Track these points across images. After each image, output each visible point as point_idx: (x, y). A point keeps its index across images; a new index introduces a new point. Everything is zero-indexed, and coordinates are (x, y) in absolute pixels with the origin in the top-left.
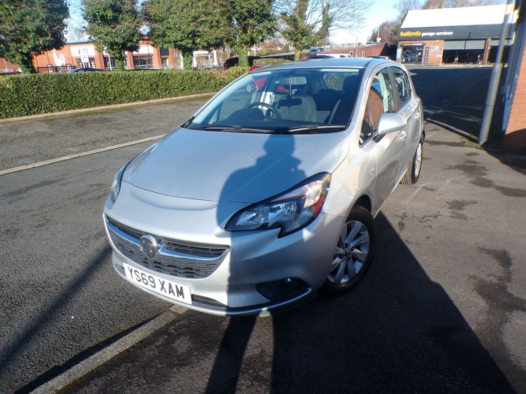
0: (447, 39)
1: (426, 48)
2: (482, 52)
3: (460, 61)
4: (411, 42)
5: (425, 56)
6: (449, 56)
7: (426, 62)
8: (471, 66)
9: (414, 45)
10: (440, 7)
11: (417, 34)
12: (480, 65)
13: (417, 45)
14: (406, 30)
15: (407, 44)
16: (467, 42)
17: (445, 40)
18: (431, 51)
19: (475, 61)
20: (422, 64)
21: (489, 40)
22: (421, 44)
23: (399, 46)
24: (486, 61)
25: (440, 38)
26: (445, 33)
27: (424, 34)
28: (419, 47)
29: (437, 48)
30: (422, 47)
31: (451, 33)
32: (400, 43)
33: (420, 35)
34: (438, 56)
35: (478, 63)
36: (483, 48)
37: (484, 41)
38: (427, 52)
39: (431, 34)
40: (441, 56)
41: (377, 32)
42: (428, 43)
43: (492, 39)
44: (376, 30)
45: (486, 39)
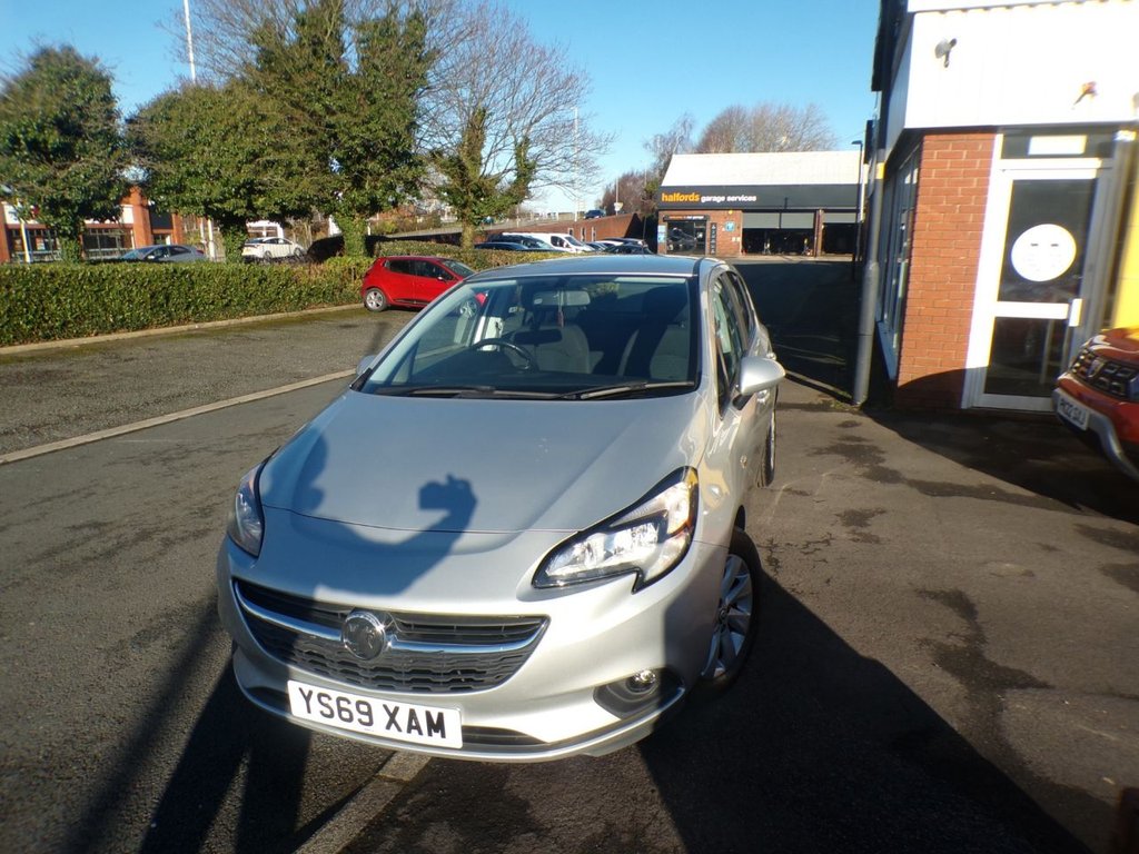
0: (747, 209)
2: (810, 233)
3: (774, 251)
4: (682, 212)
5: (711, 239)
6: (753, 239)
7: (713, 251)
8: (794, 259)
9: (689, 218)
10: (728, 151)
11: (693, 198)
12: (809, 258)
13: (694, 218)
14: (672, 190)
15: (675, 216)
16: (783, 214)
17: (744, 211)
18: (721, 230)
19: (800, 251)
20: (707, 255)
21: (821, 212)
22: (701, 218)
23: (660, 220)
24: (819, 251)
25: (735, 206)
26: (743, 198)
27: (705, 199)
28: (698, 221)
29: (731, 224)
30: (703, 222)
31: (754, 199)
32: (662, 214)
33: (697, 199)
34: (734, 239)
35: (805, 255)
36: (811, 227)
37: (812, 214)
38: (714, 232)
39: (719, 199)
40: (740, 239)
41: (614, 192)
42: (714, 216)
43: (826, 211)
44: (612, 188)
45: (815, 211)
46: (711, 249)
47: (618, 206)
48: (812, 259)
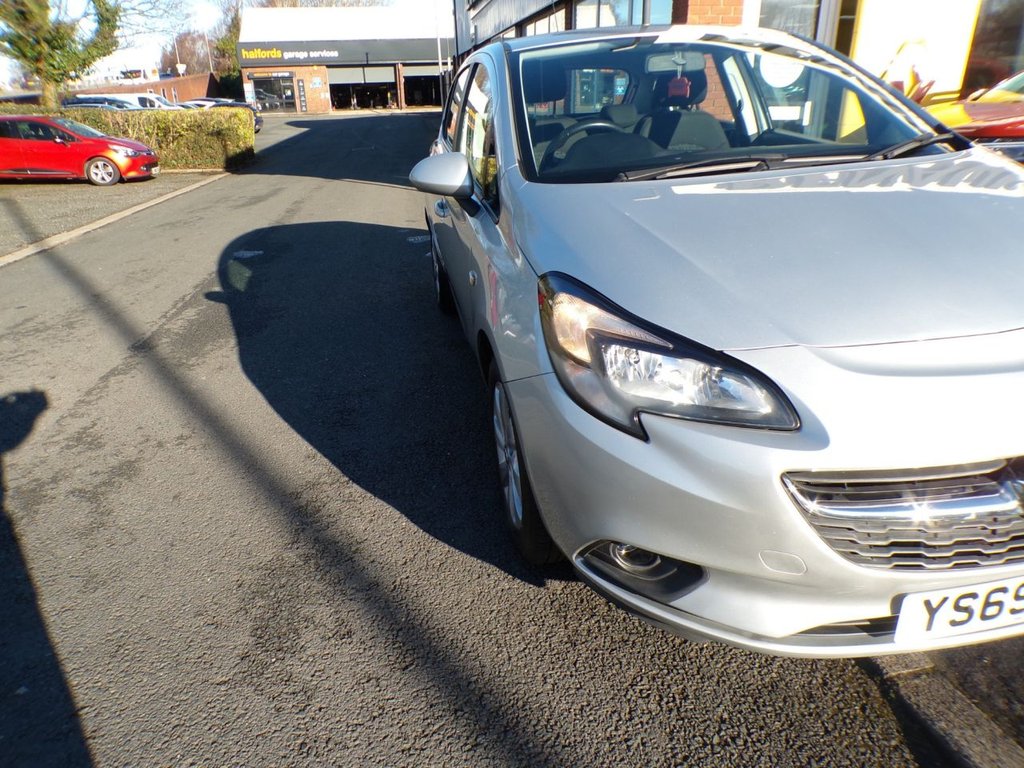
0: (332, 65)
1: (298, 81)
2: (393, 86)
3: (363, 104)
4: (267, 69)
5: (300, 96)
6: (341, 95)
7: (304, 109)
8: (380, 112)
9: (275, 75)
10: (294, 5)
11: (275, 54)
12: (393, 110)
13: (280, 75)
14: (251, 46)
15: (260, 73)
16: (366, 69)
17: (328, 66)
18: (308, 86)
19: (385, 104)
20: (299, 113)
21: (400, 66)
22: (287, 74)
23: (245, 78)
24: (404, 104)
25: (319, 62)
26: (326, 54)
27: (288, 55)
28: (284, 79)
29: (317, 80)
30: (290, 79)
31: (335, 54)
32: (246, 72)
33: (280, 56)
34: (322, 96)
35: (390, 108)
36: (393, 80)
37: (392, 68)
38: (302, 89)
39: (302, 55)
40: (328, 95)
41: (173, 54)
42: (300, 73)
43: (404, 65)
44: (169, 49)
45: (394, 65)
46: (302, 107)
47: (181, 68)
48: (398, 111)
